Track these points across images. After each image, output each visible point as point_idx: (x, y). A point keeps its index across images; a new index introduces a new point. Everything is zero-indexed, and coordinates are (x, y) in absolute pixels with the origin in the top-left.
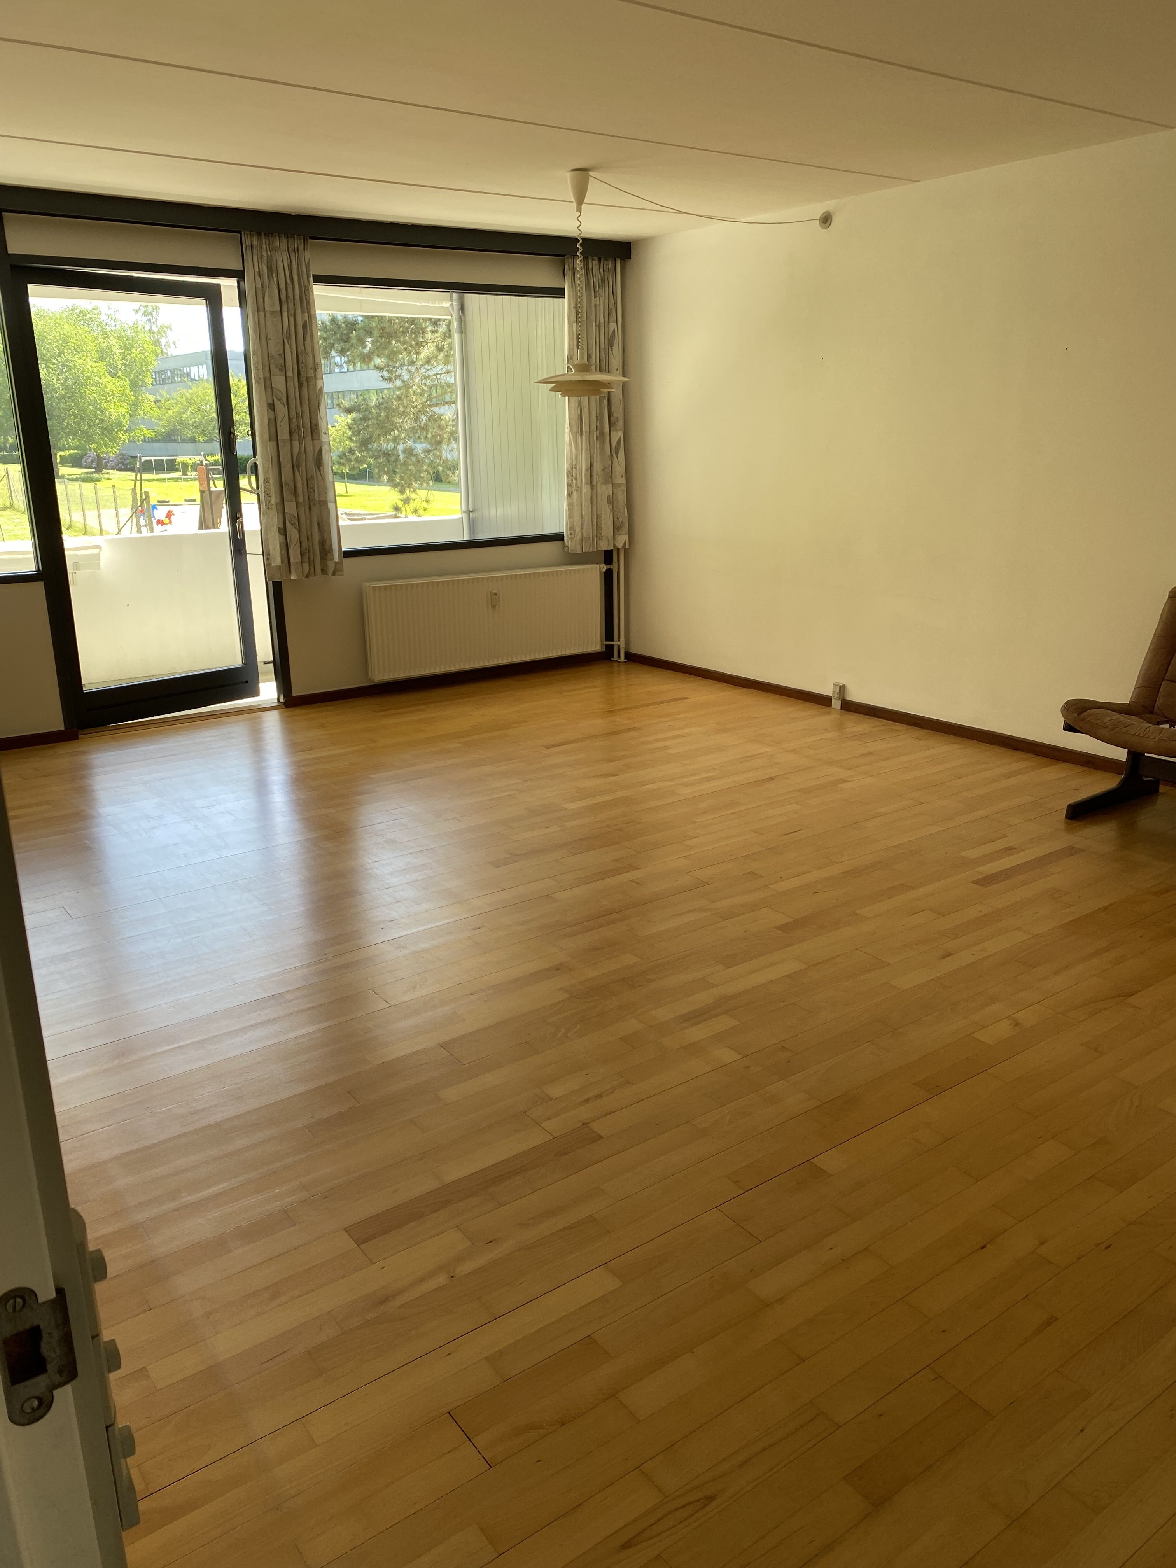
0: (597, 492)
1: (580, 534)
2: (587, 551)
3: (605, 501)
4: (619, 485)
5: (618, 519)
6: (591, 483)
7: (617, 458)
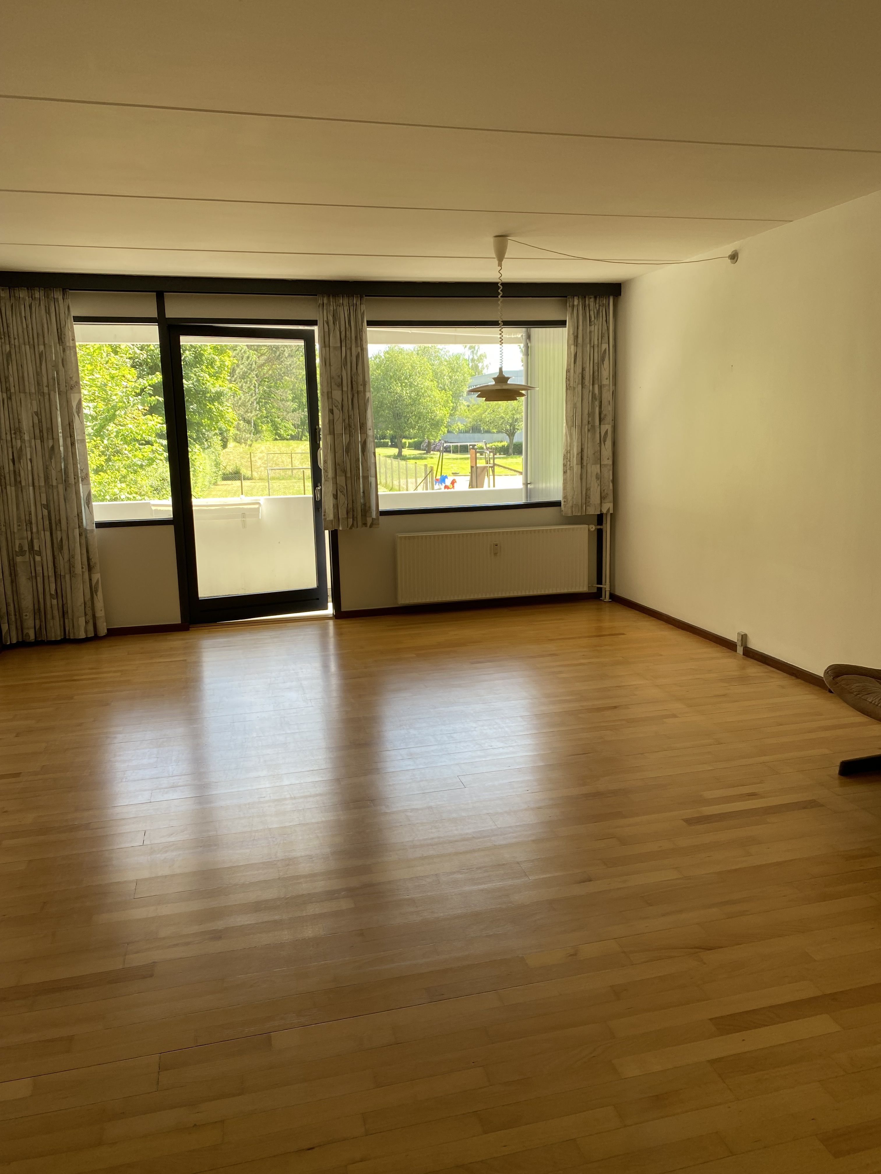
0: (587, 470)
1: (571, 502)
2: (576, 514)
3: (594, 478)
4: (606, 465)
5: (604, 490)
6: (582, 463)
7: (605, 445)
